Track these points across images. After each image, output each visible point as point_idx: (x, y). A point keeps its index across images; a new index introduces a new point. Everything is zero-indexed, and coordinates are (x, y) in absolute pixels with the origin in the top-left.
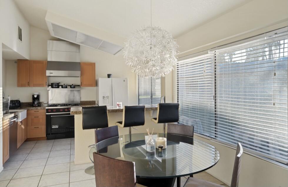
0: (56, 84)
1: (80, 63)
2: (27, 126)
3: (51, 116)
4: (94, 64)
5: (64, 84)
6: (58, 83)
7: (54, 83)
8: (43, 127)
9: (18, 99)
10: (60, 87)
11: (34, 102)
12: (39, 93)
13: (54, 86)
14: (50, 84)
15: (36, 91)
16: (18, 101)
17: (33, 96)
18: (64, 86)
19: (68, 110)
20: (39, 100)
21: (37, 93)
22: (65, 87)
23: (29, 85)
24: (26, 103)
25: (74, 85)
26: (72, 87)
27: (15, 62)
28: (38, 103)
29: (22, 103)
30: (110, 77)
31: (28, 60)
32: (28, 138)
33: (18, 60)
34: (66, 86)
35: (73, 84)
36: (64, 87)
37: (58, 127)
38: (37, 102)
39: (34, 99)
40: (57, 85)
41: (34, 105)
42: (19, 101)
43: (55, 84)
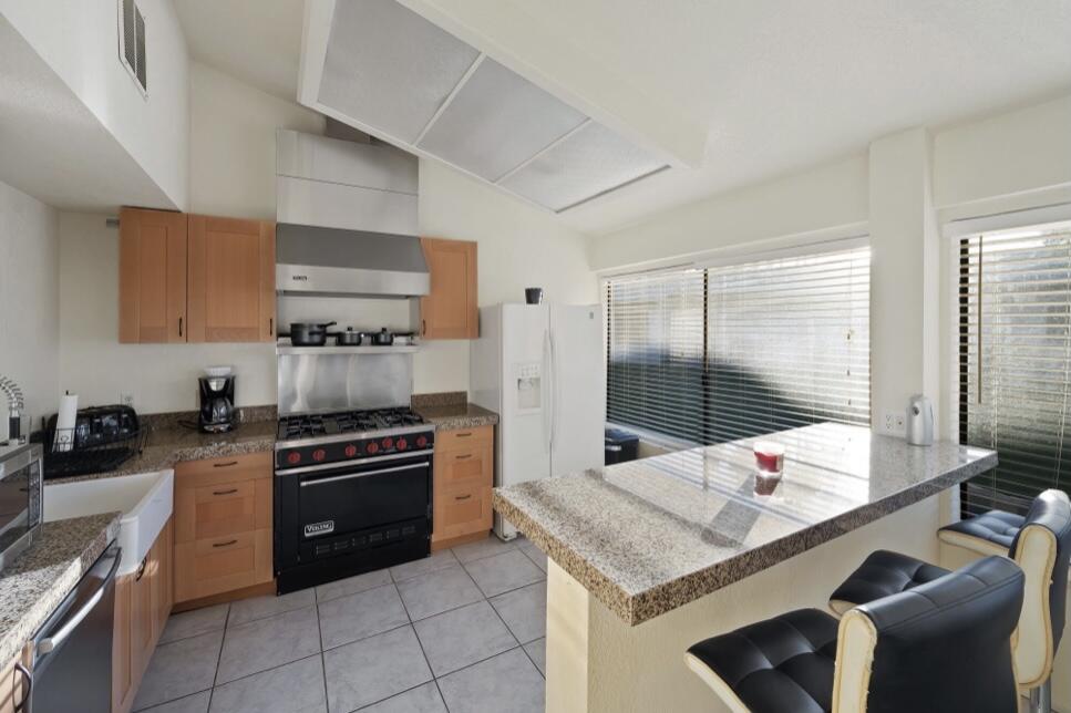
0: (316, 329)
1: (419, 239)
2: (174, 543)
3: (304, 484)
4: (473, 246)
5: (350, 329)
6: (325, 323)
7: (307, 323)
8: (261, 540)
9: (124, 403)
10: (331, 340)
11: (205, 414)
12: (233, 367)
13: (306, 338)
14: (288, 329)
15: (217, 359)
16: (125, 414)
17: (204, 383)
18: (352, 335)
19: (380, 447)
20: (232, 403)
21: (223, 371)
22: (355, 340)
23: (182, 331)
24: (167, 416)
25: (389, 332)
26: (382, 339)
27: (109, 222)
28: (227, 416)
29: (146, 416)
30: (537, 302)
31: (179, 212)
32: (179, 600)
33: (126, 208)
34: (359, 334)
35: (385, 326)
36: (348, 340)
37: (332, 530)
38: (223, 411)
39: (207, 396)
40: (318, 333)
41: (206, 428)
42: (131, 411)
43: (311, 326)
